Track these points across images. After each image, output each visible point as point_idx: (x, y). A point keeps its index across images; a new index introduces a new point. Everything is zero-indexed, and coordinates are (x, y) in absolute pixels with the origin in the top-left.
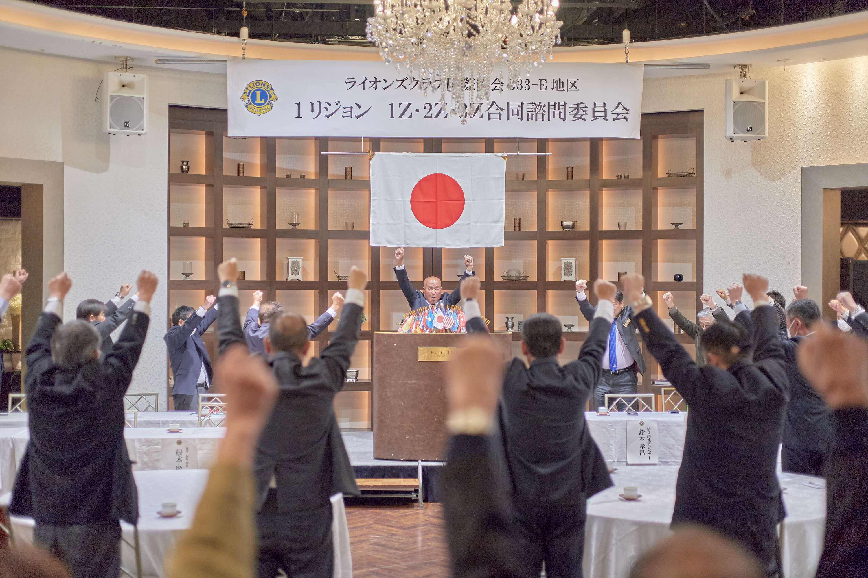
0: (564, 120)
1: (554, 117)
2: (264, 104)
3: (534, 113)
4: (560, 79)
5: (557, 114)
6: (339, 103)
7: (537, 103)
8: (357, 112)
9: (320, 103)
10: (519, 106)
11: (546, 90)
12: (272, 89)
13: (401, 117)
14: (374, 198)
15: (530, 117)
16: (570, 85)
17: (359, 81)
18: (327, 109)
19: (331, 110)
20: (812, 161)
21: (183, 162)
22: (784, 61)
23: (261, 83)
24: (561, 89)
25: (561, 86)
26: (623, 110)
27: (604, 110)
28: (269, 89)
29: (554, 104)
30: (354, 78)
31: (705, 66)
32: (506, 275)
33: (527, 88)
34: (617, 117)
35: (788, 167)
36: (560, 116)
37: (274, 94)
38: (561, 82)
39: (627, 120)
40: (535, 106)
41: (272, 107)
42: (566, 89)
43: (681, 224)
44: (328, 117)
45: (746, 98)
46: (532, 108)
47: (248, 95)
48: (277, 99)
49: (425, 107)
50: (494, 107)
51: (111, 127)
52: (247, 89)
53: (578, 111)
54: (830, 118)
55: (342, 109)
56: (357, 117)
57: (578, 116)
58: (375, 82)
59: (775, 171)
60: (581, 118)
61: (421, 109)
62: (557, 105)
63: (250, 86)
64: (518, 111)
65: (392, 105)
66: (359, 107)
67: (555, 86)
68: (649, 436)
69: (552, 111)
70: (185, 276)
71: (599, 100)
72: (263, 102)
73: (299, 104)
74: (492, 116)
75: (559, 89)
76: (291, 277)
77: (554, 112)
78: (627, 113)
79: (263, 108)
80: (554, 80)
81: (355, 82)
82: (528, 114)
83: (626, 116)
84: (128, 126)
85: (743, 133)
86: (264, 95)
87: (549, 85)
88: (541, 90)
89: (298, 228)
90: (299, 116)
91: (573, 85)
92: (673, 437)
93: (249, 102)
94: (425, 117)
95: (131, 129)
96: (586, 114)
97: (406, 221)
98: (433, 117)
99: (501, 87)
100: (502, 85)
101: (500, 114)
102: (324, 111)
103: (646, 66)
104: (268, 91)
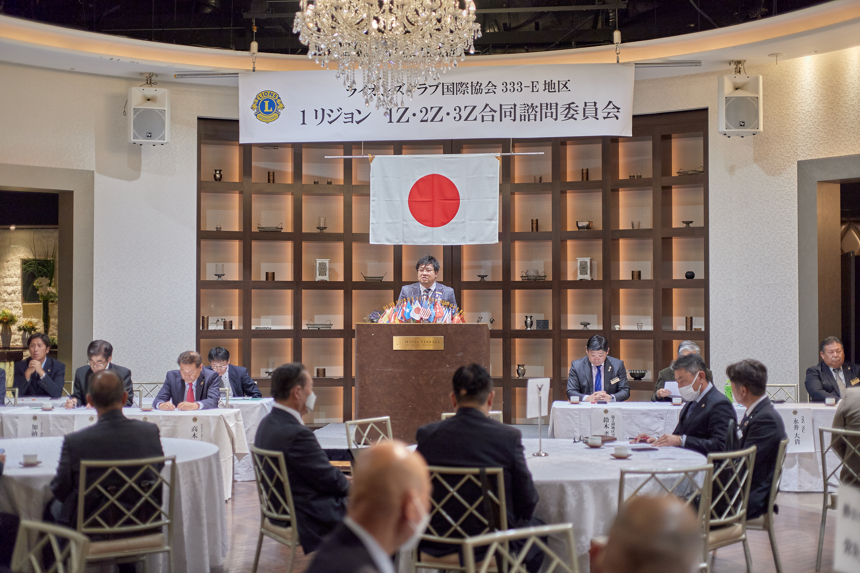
0: (556, 119)
1: (546, 117)
2: (271, 113)
3: (527, 114)
4: (551, 81)
5: (549, 114)
6: (341, 109)
7: (530, 104)
8: (357, 117)
9: (323, 110)
10: (512, 108)
12: (279, 98)
13: (398, 121)
14: (374, 199)
15: (523, 118)
16: (561, 86)
17: (359, 88)
18: (330, 116)
19: (334, 116)
20: (810, 154)
21: (216, 171)
22: (776, 55)
23: (269, 93)
24: (553, 90)
25: (553, 87)
26: (613, 108)
27: (594, 109)
28: (276, 98)
29: (545, 105)
31: (696, 63)
32: (524, 275)
33: (520, 90)
34: (608, 115)
35: (789, 162)
36: (552, 117)
37: (281, 102)
38: (553, 83)
39: (617, 118)
40: (528, 108)
41: (279, 115)
42: (557, 90)
43: (691, 222)
44: (330, 123)
45: (740, 94)
46: (525, 110)
47: (258, 105)
48: (284, 108)
49: (421, 111)
50: (488, 109)
51: (135, 137)
52: (256, 99)
53: (569, 110)
54: (827, 111)
55: (343, 115)
56: (358, 123)
57: (569, 116)
58: (374, 89)
59: (775, 165)
60: (572, 117)
61: (418, 113)
62: (549, 106)
63: (259, 96)
64: (511, 112)
65: (390, 110)
66: (359, 112)
67: (547, 87)
68: (613, 424)
69: (544, 111)
70: (217, 277)
71: (590, 100)
72: (271, 110)
73: (303, 112)
74: (485, 118)
75: (550, 90)
76: (318, 278)
77: (546, 113)
78: (618, 112)
79: (271, 116)
80: (545, 81)
81: (355, 90)
82: (521, 115)
83: (617, 114)
84: (151, 136)
85: (736, 128)
87: (541, 86)
88: (533, 91)
89: (325, 231)
90: (304, 123)
91: (565, 86)
92: (637, 425)
93: (258, 111)
94: (422, 121)
95: (154, 139)
96: (577, 113)
97: (404, 220)
98: (429, 120)
99: (494, 90)
100: (495, 88)
101: (493, 116)
102: (327, 117)
103: (637, 65)
104: (276, 100)
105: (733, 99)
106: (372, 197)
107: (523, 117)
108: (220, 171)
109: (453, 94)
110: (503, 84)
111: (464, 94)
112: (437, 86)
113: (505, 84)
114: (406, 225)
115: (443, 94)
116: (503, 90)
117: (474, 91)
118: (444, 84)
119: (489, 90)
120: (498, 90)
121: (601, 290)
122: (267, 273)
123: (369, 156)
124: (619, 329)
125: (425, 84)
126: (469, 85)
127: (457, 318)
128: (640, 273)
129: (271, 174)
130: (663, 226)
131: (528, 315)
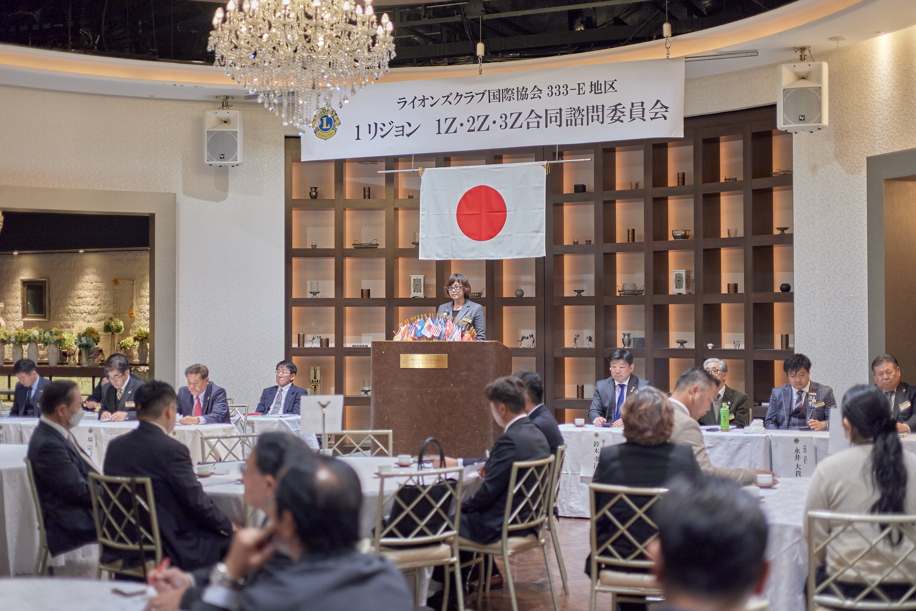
0: (602, 123)
1: (592, 121)
2: (329, 129)
3: (573, 119)
4: (598, 81)
5: (595, 118)
6: (392, 122)
7: (576, 108)
8: (408, 130)
9: (376, 124)
10: (557, 113)
11: (584, 93)
12: (336, 114)
13: (446, 132)
14: (423, 213)
15: (569, 123)
16: (608, 87)
17: (409, 100)
18: (382, 130)
19: (386, 130)
21: (311, 188)
22: (835, 38)
23: (327, 109)
24: (599, 91)
25: (599, 88)
26: (661, 108)
27: (642, 110)
28: (333, 115)
29: (592, 108)
30: (404, 98)
31: (753, 53)
33: (565, 93)
34: (655, 115)
36: (598, 120)
37: (338, 119)
38: (599, 84)
39: (665, 118)
40: (574, 112)
41: (336, 132)
42: (603, 91)
43: (787, 229)
44: (382, 137)
45: (802, 84)
46: (571, 114)
48: (340, 124)
49: (468, 121)
50: (533, 115)
51: (209, 159)
53: (616, 112)
54: (902, 99)
55: (394, 127)
56: (408, 135)
57: (616, 118)
58: (423, 100)
60: (618, 120)
61: (465, 123)
62: (595, 109)
64: (556, 117)
66: (410, 125)
67: (593, 89)
69: (590, 114)
71: (637, 100)
72: (329, 127)
73: (358, 127)
74: (531, 125)
75: (597, 92)
76: (413, 294)
77: (592, 116)
78: (666, 111)
79: (329, 133)
80: (591, 82)
81: (406, 102)
82: (567, 120)
83: (665, 114)
84: (225, 158)
85: (795, 123)
86: (329, 121)
87: (587, 88)
88: (579, 94)
90: (358, 139)
91: (611, 86)
93: (317, 129)
94: (469, 131)
95: (227, 160)
96: (624, 115)
97: (453, 235)
98: (476, 130)
99: (540, 95)
100: (541, 93)
101: (538, 122)
102: (379, 132)
103: (688, 59)
104: (333, 117)
105: (793, 90)
106: (422, 211)
107: (569, 122)
108: (316, 188)
109: (499, 101)
110: (548, 88)
111: (510, 100)
112: (484, 94)
113: (550, 87)
114: (455, 240)
115: (489, 102)
116: (548, 94)
117: (519, 96)
118: (490, 92)
119: (535, 95)
120: (544, 95)
121: (693, 305)
122: (362, 290)
123: (420, 169)
124: (713, 347)
125: (471, 92)
126: (515, 91)
127: (467, 335)
128: (736, 286)
129: (367, 190)
130: (755, 233)
131: (627, 332)
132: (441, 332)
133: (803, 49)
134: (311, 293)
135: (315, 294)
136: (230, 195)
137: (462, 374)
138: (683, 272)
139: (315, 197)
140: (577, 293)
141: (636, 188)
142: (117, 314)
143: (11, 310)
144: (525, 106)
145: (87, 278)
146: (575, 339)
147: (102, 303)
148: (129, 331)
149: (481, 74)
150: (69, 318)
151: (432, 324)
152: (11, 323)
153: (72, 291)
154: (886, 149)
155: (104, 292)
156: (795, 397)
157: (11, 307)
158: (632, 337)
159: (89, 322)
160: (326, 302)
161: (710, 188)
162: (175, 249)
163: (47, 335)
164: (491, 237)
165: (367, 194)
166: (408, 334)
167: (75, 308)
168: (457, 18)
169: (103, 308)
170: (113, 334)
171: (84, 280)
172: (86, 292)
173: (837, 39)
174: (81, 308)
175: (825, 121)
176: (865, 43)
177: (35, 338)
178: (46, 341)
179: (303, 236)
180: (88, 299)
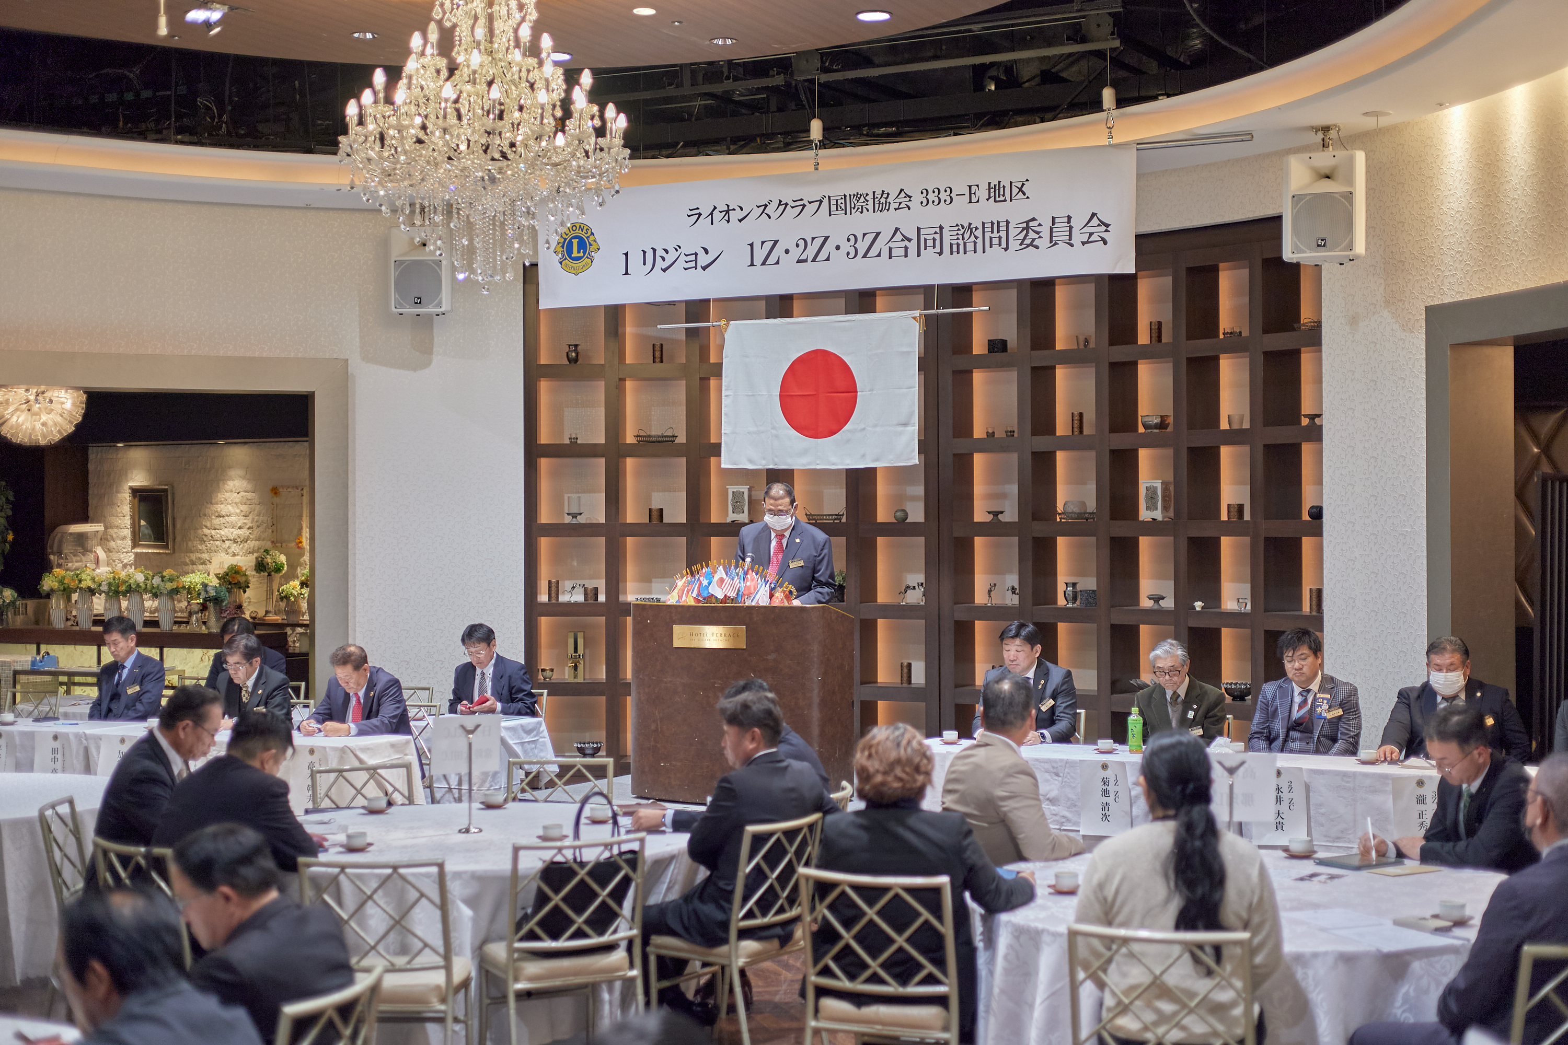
0: (1006, 249)
1: (991, 247)
2: (582, 257)
3: (961, 242)
4: (999, 182)
5: (996, 241)
6: (680, 247)
7: (966, 225)
8: (703, 260)
9: (654, 250)
10: (936, 233)
11: (978, 202)
12: (592, 234)
13: (763, 264)
14: (727, 393)
15: (955, 249)
16: (1015, 190)
17: (705, 212)
18: (664, 259)
19: (670, 259)
21: (569, 346)
22: (1374, 114)
23: (578, 226)
24: (1002, 198)
25: (1002, 193)
26: (1099, 225)
27: (1068, 229)
28: (589, 235)
29: (990, 225)
30: (698, 209)
31: (1246, 136)
32: (1061, 511)
33: (948, 202)
34: (1089, 238)
36: (1000, 245)
37: (595, 241)
38: (1001, 186)
39: (1105, 243)
40: (963, 231)
41: (592, 262)
42: (1008, 198)
43: (1319, 416)
44: (664, 270)
45: (1324, 187)
46: (958, 234)
47: (563, 247)
48: (599, 249)
49: (797, 246)
50: (898, 236)
51: (398, 305)
52: (561, 237)
53: (1028, 232)
54: (1482, 211)
55: (683, 257)
56: (704, 268)
57: (1027, 242)
58: (727, 212)
60: (1031, 245)
61: (793, 248)
62: (995, 226)
63: (565, 232)
64: (934, 240)
65: (752, 245)
66: (706, 252)
67: (992, 194)
69: (988, 235)
70: (570, 517)
71: (1061, 213)
72: (581, 254)
73: (626, 254)
74: (894, 253)
75: (998, 199)
76: (730, 517)
77: (991, 238)
78: (1106, 231)
79: (581, 264)
80: (989, 184)
81: (700, 214)
82: (951, 245)
83: (1104, 235)
84: (420, 303)
85: (1312, 250)
87: (983, 193)
88: (970, 202)
90: (627, 273)
91: (1020, 190)
93: (563, 257)
94: (799, 261)
95: (427, 306)
96: (1040, 237)
97: (774, 428)
98: (810, 260)
99: (909, 203)
100: (910, 201)
101: (906, 248)
102: (660, 264)
103: (1141, 145)
104: (588, 238)
105: (1308, 197)
106: (726, 390)
107: (955, 247)
108: (576, 346)
109: (846, 214)
110: (922, 193)
111: (862, 212)
112: (821, 202)
113: (925, 192)
115: (830, 215)
116: (922, 203)
117: (877, 206)
118: (831, 198)
119: (900, 203)
120: (915, 204)
121: (1172, 538)
122: (650, 510)
123: (723, 323)
124: (1203, 608)
125: (802, 200)
126: (870, 198)
127: (779, 595)
128: (1240, 508)
129: (657, 348)
130: (1267, 423)
131: (1071, 580)
132: (739, 590)
133: (1326, 129)
134: (568, 514)
135: (575, 516)
136: (436, 359)
137: (769, 657)
138: (1158, 484)
139: (576, 360)
140: (991, 516)
141: (1085, 346)
142: (278, 543)
143: (114, 536)
144: (885, 222)
145: (231, 484)
146: (990, 591)
147: (254, 525)
148: (296, 569)
149: (817, 169)
150: (204, 548)
151: (725, 576)
152: (114, 556)
153: (209, 505)
154: (1459, 292)
155: (258, 507)
156: (1298, 699)
157: (116, 530)
158: (1079, 588)
159: (234, 555)
160: (591, 530)
161: (1201, 347)
162: (346, 448)
163: (157, 581)
164: (833, 433)
165: (658, 354)
166: (688, 592)
167: (213, 532)
168: (778, 80)
169: (257, 532)
170: (269, 575)
171: (227, 487)
172: (230, 507)
173: (1376, 114)
174: (223, 533)
175: (1360, 247)
176: (1430, 117)
177: (138, 585)
178: (154, 591)
179: (558, 422)
180: (233, 519)
